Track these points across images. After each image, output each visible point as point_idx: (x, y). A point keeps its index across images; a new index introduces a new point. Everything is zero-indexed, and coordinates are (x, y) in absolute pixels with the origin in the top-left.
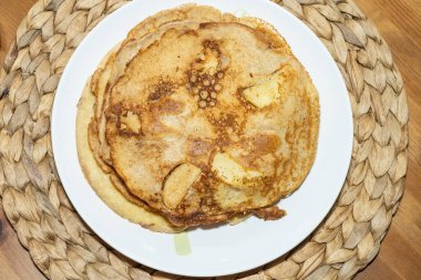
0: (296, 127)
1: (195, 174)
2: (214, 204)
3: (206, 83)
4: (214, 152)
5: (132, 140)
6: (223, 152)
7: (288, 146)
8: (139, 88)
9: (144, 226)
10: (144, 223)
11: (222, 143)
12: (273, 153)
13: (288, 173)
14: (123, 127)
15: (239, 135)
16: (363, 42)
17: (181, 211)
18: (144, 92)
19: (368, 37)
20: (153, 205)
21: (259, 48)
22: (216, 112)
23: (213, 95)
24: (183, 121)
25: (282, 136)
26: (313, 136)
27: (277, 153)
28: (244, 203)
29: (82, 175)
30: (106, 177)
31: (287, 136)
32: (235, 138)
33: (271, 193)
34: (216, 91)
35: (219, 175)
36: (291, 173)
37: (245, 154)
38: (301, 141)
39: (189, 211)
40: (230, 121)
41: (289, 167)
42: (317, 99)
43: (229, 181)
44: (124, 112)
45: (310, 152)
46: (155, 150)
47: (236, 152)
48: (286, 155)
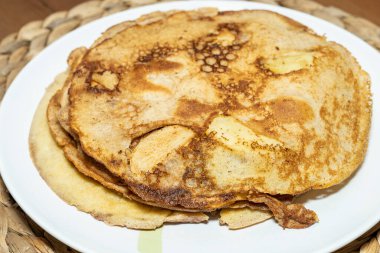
0: (336, 105)
3: (216, 52)
4: (216, 113)
6: (226, 115)
7: (323, 124)
8: (128, 52)
9: (98, 217)
11: (228, 107)
12: (301, 124)
13: (322, 159)
14: (94, 85)
15: (253, 100)
18: (132, 56)
20: (113, 170)
22: (225, 78)
23: (223, 63)
24: (177, 81)
25: (316, 108)
26: (362, 129)
31: (323, 111)
32: (247, 104)
33: (294, 177)
34: (227, 60)
35: (218, 137)
36: (327, 162)
37: (258, 118)
38: (344, 128)
40: (243, 87)
41: (324, 151)
42: (368, 83)
43: (230, 143)
44: (100, 70)
45: (359, 144)
47: (246, 116)
48: (321, 133)
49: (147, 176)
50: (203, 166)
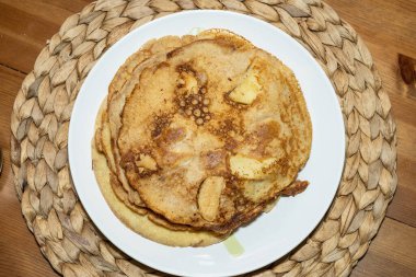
0: (286, 107)
1: (220, 183)
2: (247, 201)
3: (195, 102)
4: (227, 158)
5: (154, 178)
6: (235, 154)
7: (286, 125)
8: (140, 131)
9: (195, 246)
10: (193, 243)
11: (231, 147)
12: (277, 137)
13: (296, 148)
14: (141, 170)
15: (242, 134)
16: (308, 12)
17: (222, 220)
18: (146, 132)
19: (309, 5)
20: (196, 225)
21: (226, 53)
22: (214, 123)
23: (205, 110)
24: (190, 142)
25: (278, 119)
26: (302, 108)
27: (281, 136)
28: (271, 189)
29: (123, 226)
30: (145, 218)
31: (282, 117)
32: (240, 139)
33: (289, 171)
34: (207, 106)
35: (241, 175)
36: (299, 147)
37: (254, 148)
38: (295, 117)
39: (228, 217)
40: (229, 125)
41: (294, 142)
42: (293, 76)
43: (251, 176)
44: (136, 157)
45: (306, 122)
46: (176, 178)
47: (246, 149)
48: (288, 134)
49: (218, 220)
50: (242, 196)
